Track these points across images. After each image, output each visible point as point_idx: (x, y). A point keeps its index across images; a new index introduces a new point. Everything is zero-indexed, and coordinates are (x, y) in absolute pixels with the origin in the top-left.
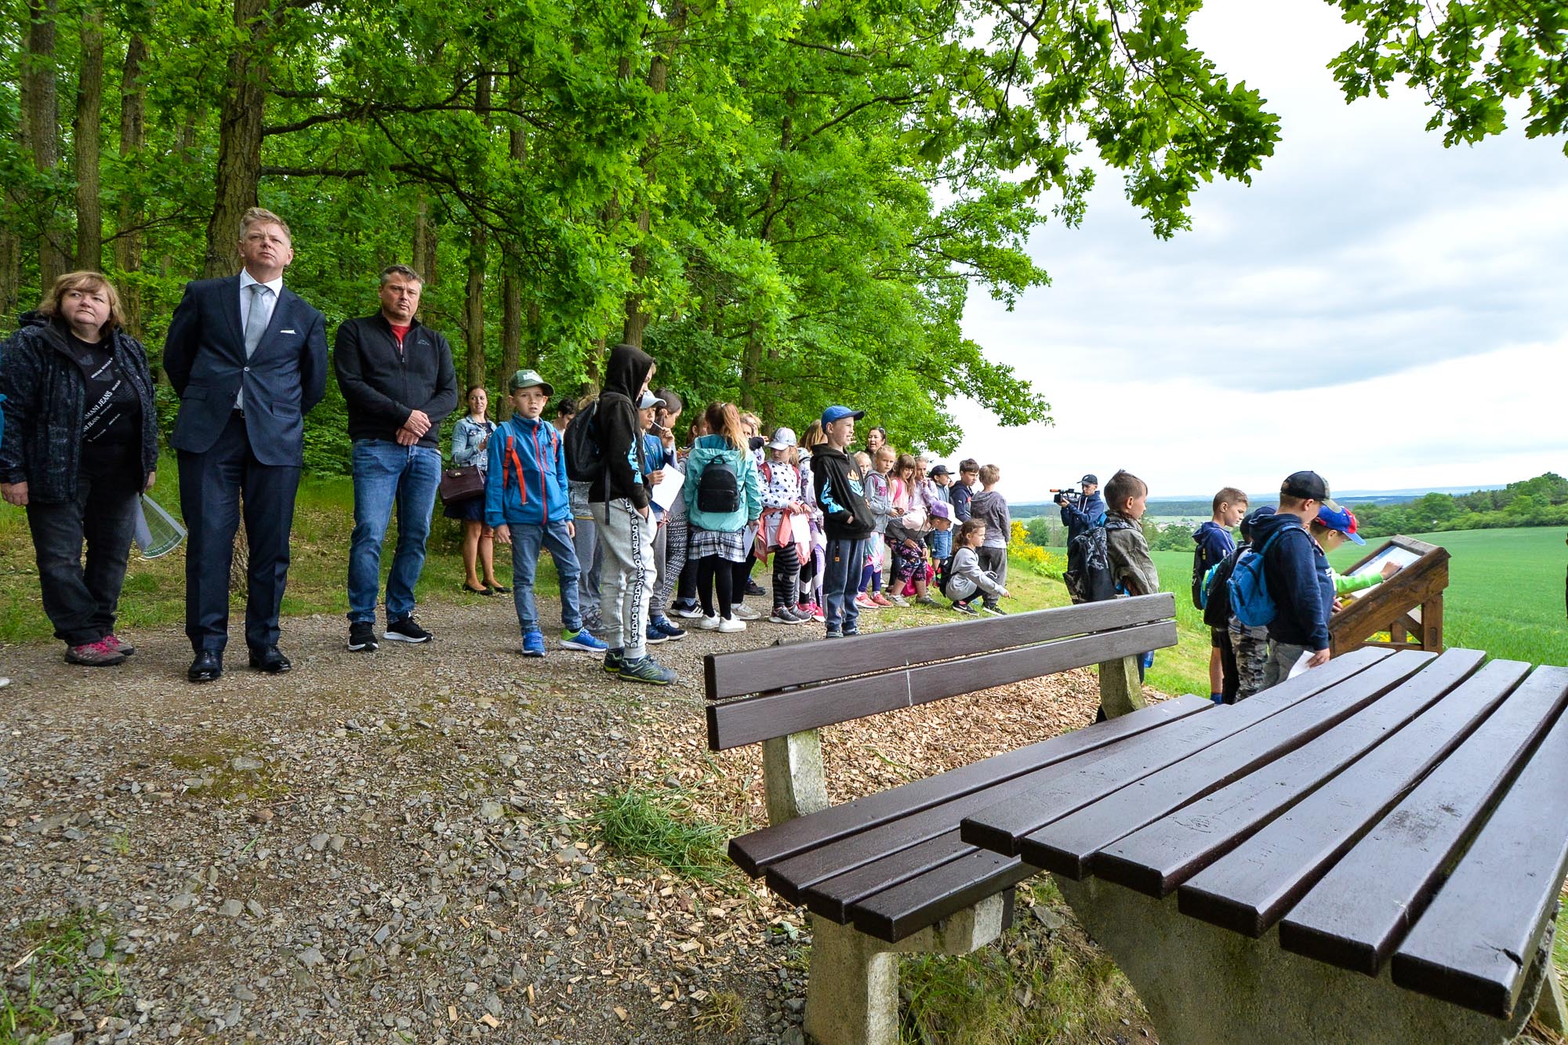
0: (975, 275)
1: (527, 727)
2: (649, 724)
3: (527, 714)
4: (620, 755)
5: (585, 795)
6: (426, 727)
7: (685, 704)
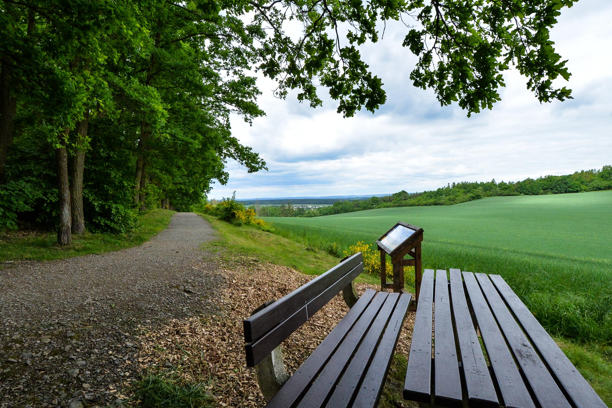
0: (236, 111)
1: (78, 350)
2: (144, 334)
3: (74, 341)
4: (135, 355)
5: (125, 383)
6: (13, 363)
7: (158, 319)
